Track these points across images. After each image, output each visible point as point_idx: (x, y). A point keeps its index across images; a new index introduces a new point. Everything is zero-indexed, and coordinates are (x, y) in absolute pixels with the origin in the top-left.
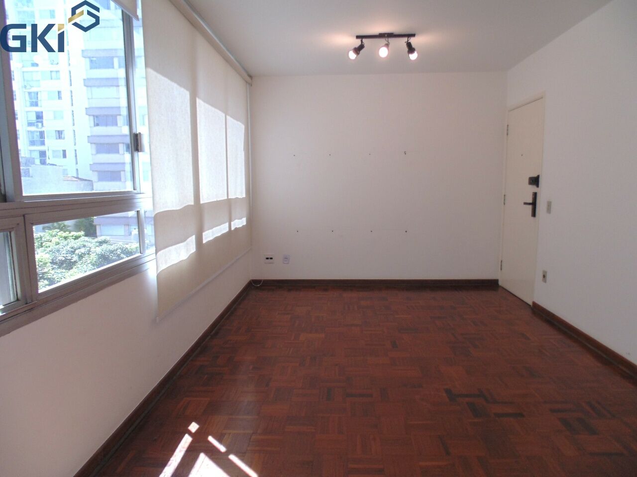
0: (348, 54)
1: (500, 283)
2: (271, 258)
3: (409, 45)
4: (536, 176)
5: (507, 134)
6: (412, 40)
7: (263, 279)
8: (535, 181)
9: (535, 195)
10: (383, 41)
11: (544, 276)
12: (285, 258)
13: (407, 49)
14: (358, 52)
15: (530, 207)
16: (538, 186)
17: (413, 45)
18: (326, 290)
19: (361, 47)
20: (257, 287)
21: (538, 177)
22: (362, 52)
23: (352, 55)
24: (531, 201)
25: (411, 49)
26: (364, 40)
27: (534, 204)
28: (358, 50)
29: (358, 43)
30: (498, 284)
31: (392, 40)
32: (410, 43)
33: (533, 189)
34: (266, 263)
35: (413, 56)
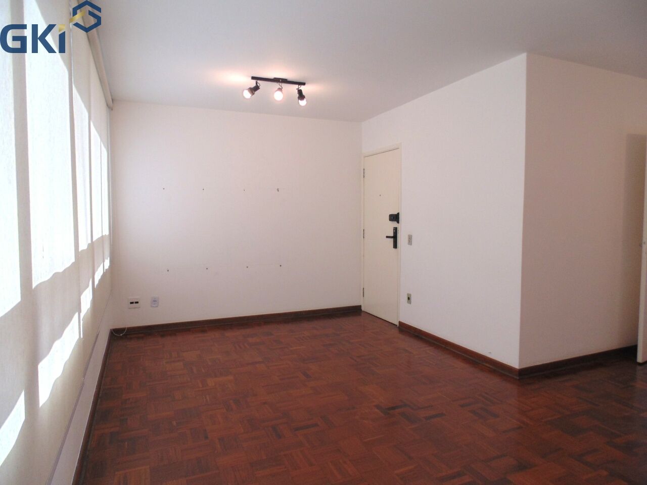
0: (243, 92)
1: (363, 309)
2: (137, 302)
3: (300, 92)
4: (396, 213)
5: (364, 177)
6: (302, 88)
7: (127, 327)
8: (395, 218)
9: (395, 230)
10: (276, 85)
11: (409, 299)
12: (154, 301)
13: (298, 95)
14: (254, 92)
15: (392, 240)
16: (398, 222)
17: (304, 93)
18: (204, 331)
19: (256, 88)
20: (120, 336)
21: (398, 213)
22: (256, 92)
23: (247, 95)
24: (392, 235)
25: (301, 96)
26: (258, 81)
27: (395, 237)
28: (254, 90)
29: (253, 83)
30: (361, 310)
31: (284, 86)
32: (301, 90)
33: (395, 224)
34: (130, 308)
35: (303, 103)
